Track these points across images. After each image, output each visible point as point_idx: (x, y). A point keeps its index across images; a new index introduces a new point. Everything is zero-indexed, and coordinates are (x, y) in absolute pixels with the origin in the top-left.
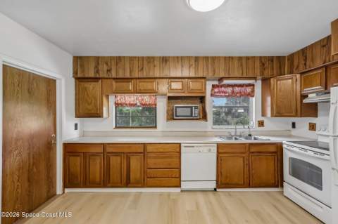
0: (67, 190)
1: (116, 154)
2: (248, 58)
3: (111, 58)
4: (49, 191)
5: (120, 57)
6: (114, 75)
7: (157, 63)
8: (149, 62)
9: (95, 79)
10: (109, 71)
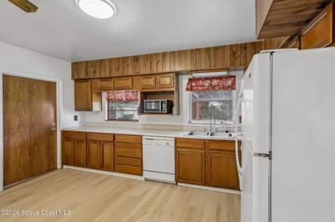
0: (65, 167)
1: (95, 142)
2: (216, 48)
3: (96, 61)
4: (49, 165)
5: (102, 60)
6: (98, 75)
7: (130, 62)
8: (123, 62)
9: (86, 80)
10: (95, 72)
